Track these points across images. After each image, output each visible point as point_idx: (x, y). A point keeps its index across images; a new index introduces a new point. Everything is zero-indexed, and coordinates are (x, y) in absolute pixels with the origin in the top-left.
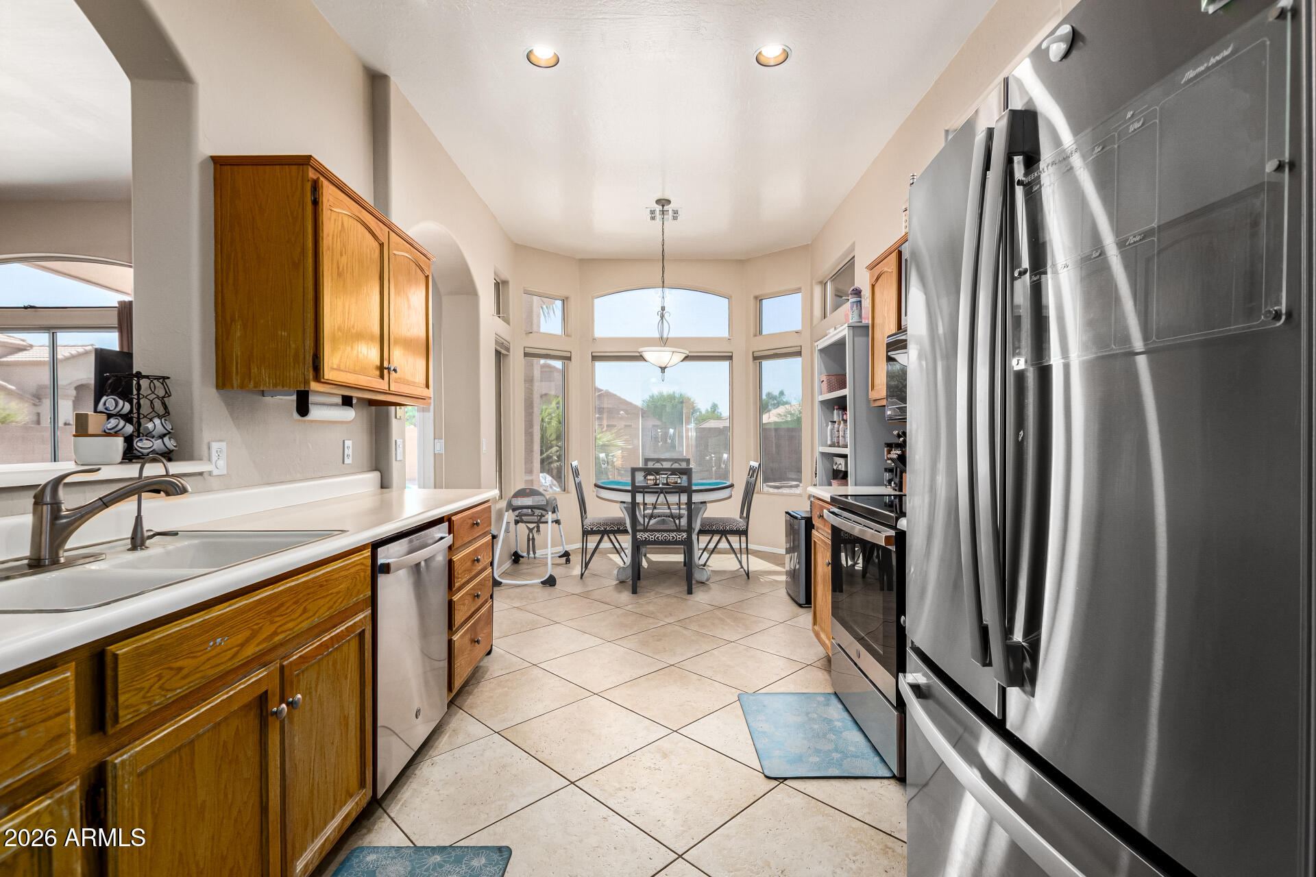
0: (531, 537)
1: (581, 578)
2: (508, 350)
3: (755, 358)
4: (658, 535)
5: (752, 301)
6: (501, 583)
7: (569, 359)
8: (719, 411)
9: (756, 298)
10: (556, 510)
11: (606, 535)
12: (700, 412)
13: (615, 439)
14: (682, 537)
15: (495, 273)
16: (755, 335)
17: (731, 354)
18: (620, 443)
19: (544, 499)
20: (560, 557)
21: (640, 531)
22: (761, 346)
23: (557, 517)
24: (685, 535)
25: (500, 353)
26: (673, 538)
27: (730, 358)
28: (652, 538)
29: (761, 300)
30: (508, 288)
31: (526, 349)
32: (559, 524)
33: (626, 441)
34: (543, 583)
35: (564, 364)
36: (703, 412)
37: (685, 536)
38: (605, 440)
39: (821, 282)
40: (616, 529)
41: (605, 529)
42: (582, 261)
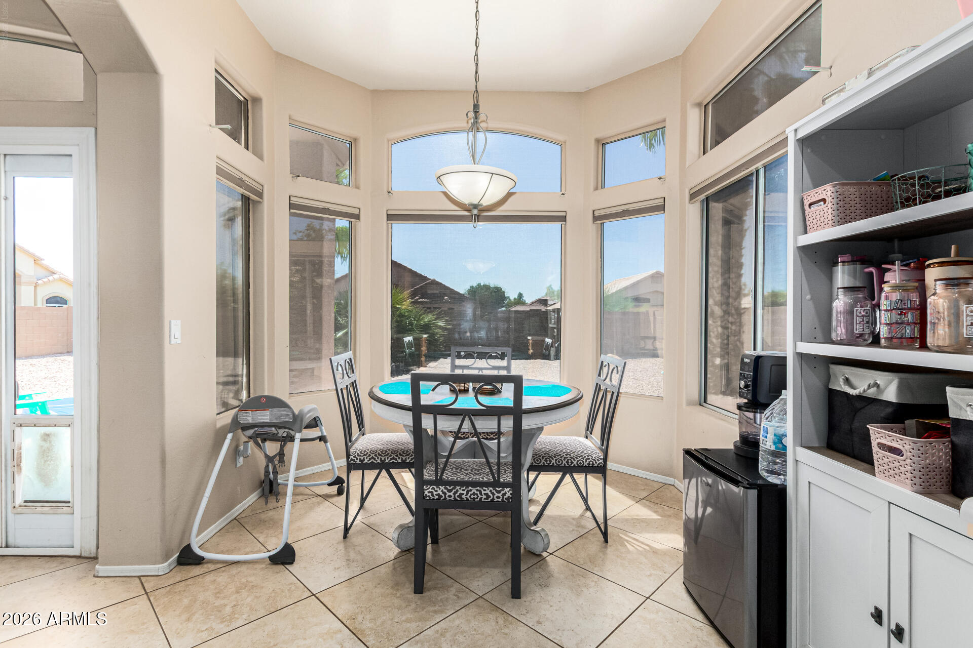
0: (271, 470)
1: (345, 537)
2: (260, 195)
3: (596, 218)
4: (461, 490)
5: (592, 144)
6: (203, 558)
7: (358, 217)
8: (524, 299)
9: (598, 141)
10: (318, 422)
11: (384, 470)
12: (510, 299)
13: (436, 319)
14: (504, 495)
15: (216, 62)
16: (596, 189)
17: (564, 214)
18: (441, 323)
19: (290, 413)
20: (329, 485)
21: (430, 483)
22: (606, 200)
23: (322, 431)
24: (508, 492)
25: (249, 199)
26: (488, 496)
27: (563, 219)
28: (450, 496)
29: (604, 144)
30: (261, 109)
31: (292, 199)
32: (326, 442)
33: (446, 321)
34: (271, 558)
35: (351, 223)
36: (512, 298)
37: (508, 494)
38: (426, 320)
39: (699, 105)
40: (400, 461)
41: (383, 461)
42: (375, 92)
